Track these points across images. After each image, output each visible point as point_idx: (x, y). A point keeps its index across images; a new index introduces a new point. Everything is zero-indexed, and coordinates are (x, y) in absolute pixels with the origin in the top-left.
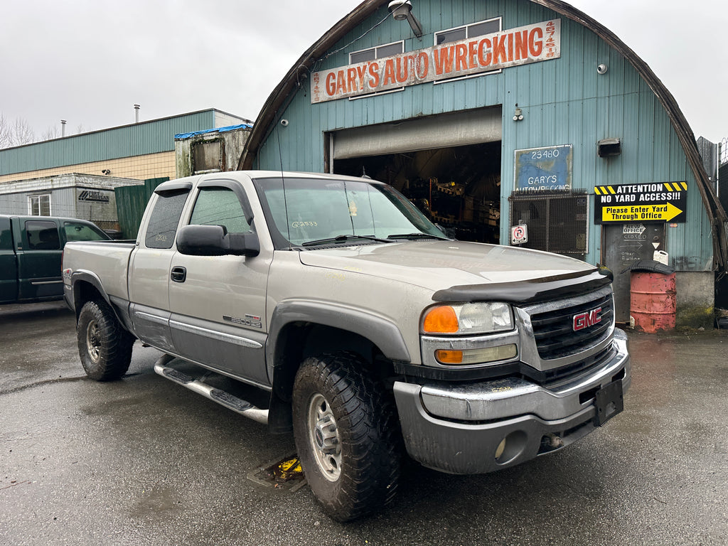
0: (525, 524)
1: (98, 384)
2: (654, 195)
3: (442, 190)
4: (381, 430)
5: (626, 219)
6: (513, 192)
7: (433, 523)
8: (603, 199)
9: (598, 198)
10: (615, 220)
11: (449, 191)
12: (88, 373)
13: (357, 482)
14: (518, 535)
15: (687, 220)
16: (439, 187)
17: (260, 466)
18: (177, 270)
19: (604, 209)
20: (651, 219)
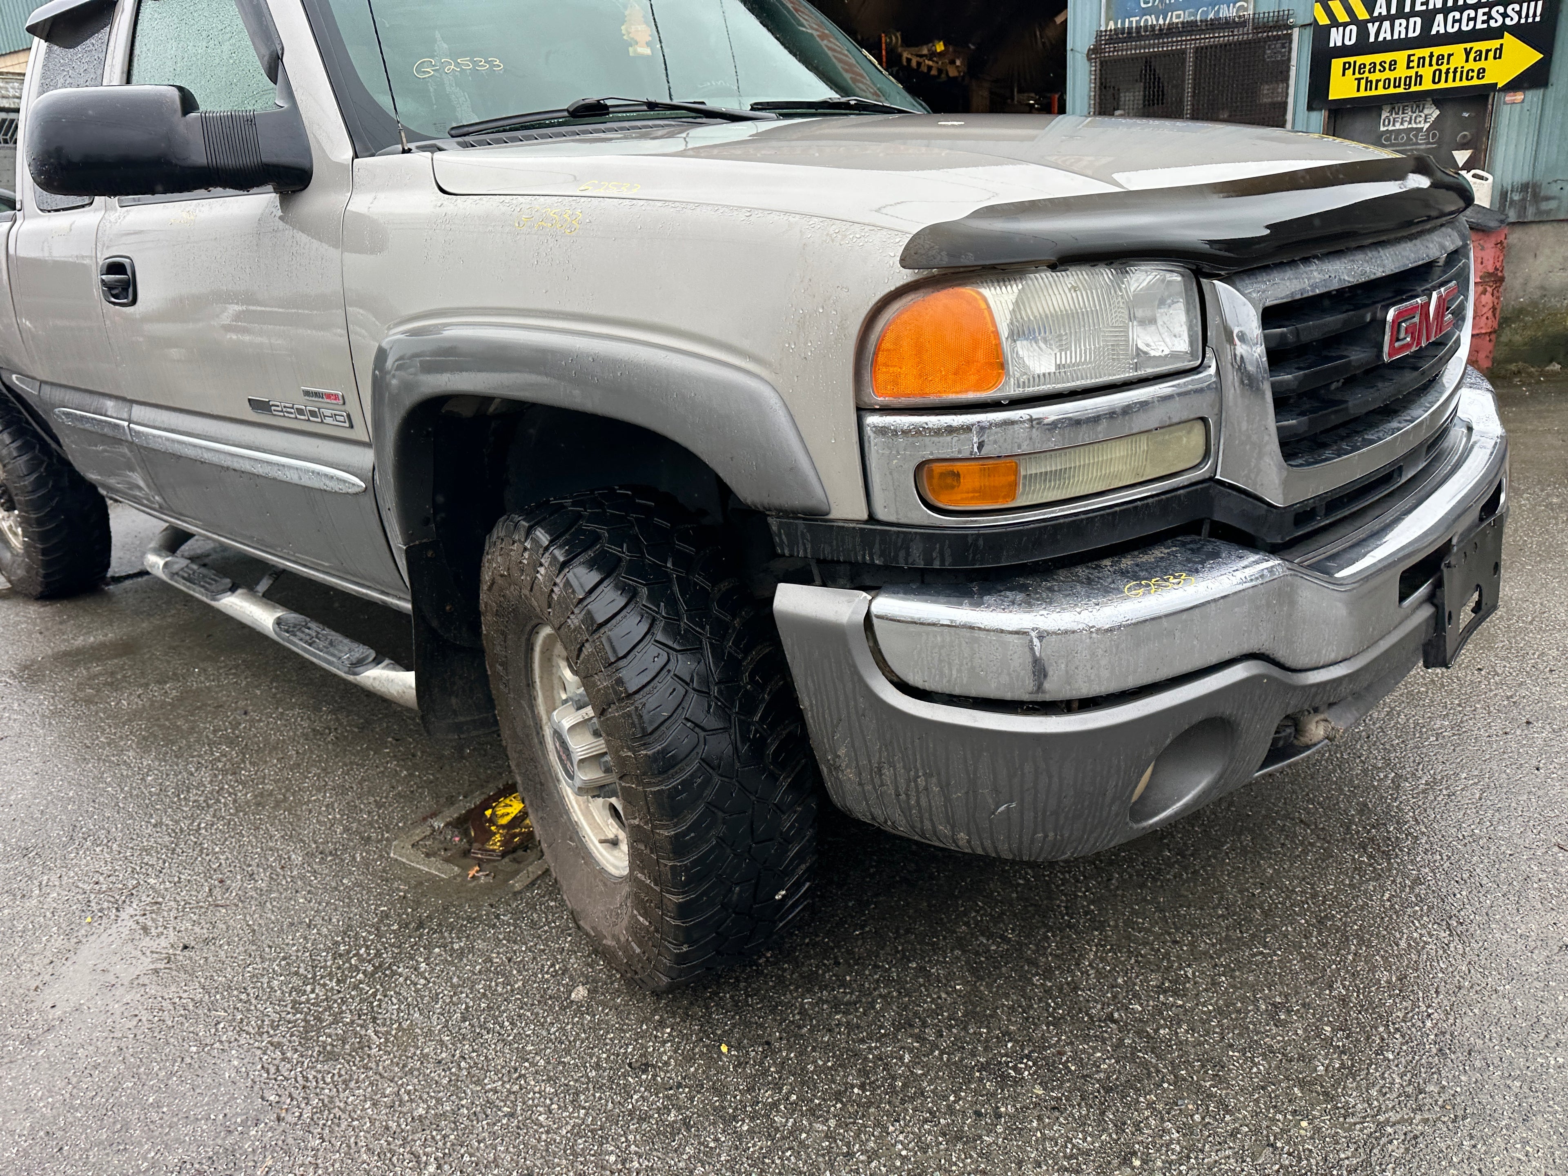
0: (1196, 956)
1: (33, 610)
2: (1472, 14)
3: (914, 64)
4: (744, 738)
5: (1392, 90)
6: (1099, 34)
7: (921, 969)
8: (1336, 38)
9: (1321, 34)
10: (1363, 93)
11: (930, 68)
12: (10, 581)
13: (673, 898)
14: (1176, 994)
15: (1553, 79)
16: (905, 55)
17: (434, 815)
18: (115, 268)
19: (1337, 64)
20: (1458, 84)
